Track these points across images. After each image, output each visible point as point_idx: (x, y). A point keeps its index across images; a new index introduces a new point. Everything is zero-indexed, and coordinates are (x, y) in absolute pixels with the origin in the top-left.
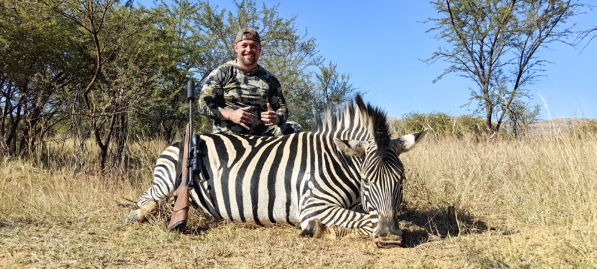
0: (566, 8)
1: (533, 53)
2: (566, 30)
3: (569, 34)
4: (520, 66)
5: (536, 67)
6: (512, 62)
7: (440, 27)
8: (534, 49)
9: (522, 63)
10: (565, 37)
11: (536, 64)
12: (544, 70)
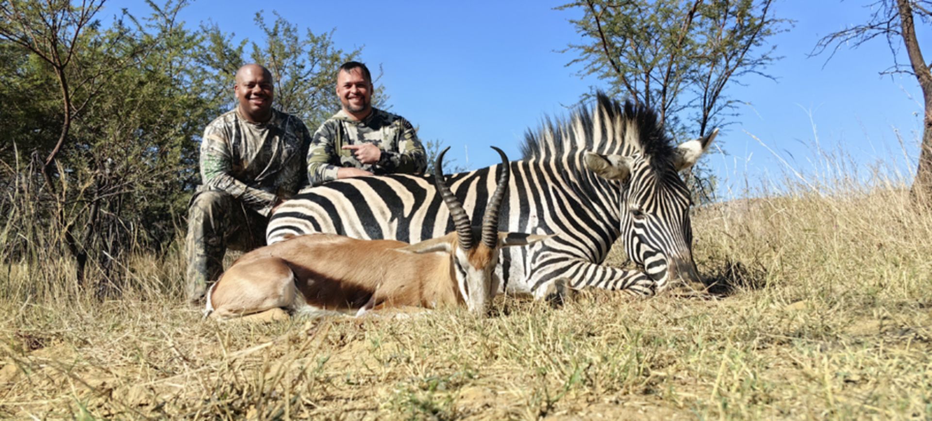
0: (760, 26)
1: (720, 90)
2: (763, 56)
3: (768, 62)
4: (704, 110)
5: (726, 110)
6: (692, 104)
7: (587, 58)
8: (721, 84)
9: (707, 105)
10: (762, 66)
11: (726, 105)
12: (737, 115)
